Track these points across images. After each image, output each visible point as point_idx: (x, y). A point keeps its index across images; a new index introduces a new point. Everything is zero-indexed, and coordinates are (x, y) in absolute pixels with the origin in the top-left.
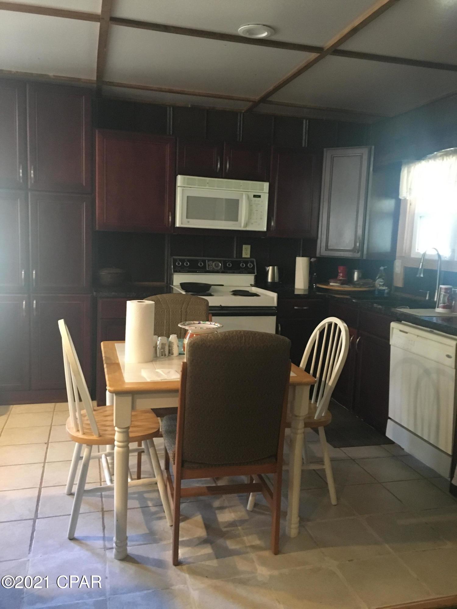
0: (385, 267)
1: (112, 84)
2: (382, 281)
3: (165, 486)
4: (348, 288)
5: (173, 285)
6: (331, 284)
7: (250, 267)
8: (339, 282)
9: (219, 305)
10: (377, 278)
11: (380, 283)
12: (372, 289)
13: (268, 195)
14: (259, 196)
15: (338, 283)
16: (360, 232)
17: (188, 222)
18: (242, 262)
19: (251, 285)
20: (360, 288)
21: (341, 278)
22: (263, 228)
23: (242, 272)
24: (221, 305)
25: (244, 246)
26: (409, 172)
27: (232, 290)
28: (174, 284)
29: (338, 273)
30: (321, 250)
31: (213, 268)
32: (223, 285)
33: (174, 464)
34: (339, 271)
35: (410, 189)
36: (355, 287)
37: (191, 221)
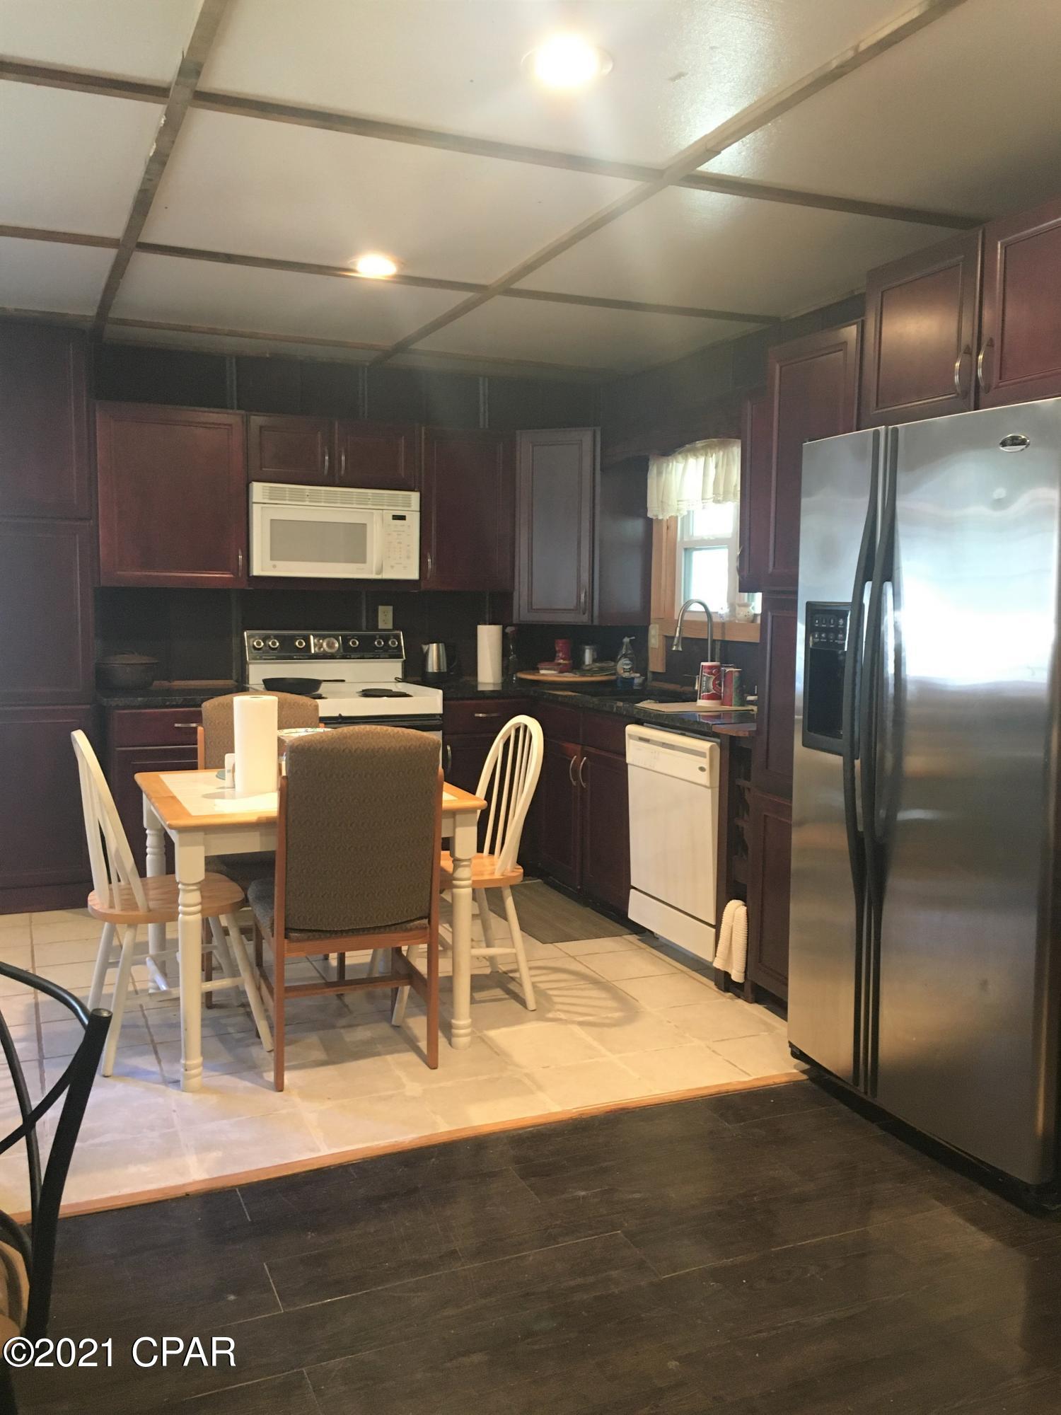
0: (632, 638)
1: (124, 322)
2: (628, 662)
3: (259, 989)
4: (569, 677)
5: (248, 683)
6: (542, 672)
7: (393, 646)
8: (556, 667)
9: (337, 715)
10: (619, 657)
11: (625, 667)
12: (613, 677)
13: (418, 514)
14: (403, 518)
15: (555, 670)
16: (585, 576)
17: (274, 566)
18: (378, 637)
19: (396, 679)
20: (592, 676)
21: (561, 661)
22: (414, 574)
23: (379, 655)
24: (340, 715)
25: (381, 608)
26: (659, 473)
27: (361, 690)
28: (250, 682)
29: (556, 652)
30: (522, 612)
31: (324, 650)
32: (343, 681)
33: (273, 936)
34: (557, 649)
35: (662, 502)
36: (584, 676)
37: (279, 564)
